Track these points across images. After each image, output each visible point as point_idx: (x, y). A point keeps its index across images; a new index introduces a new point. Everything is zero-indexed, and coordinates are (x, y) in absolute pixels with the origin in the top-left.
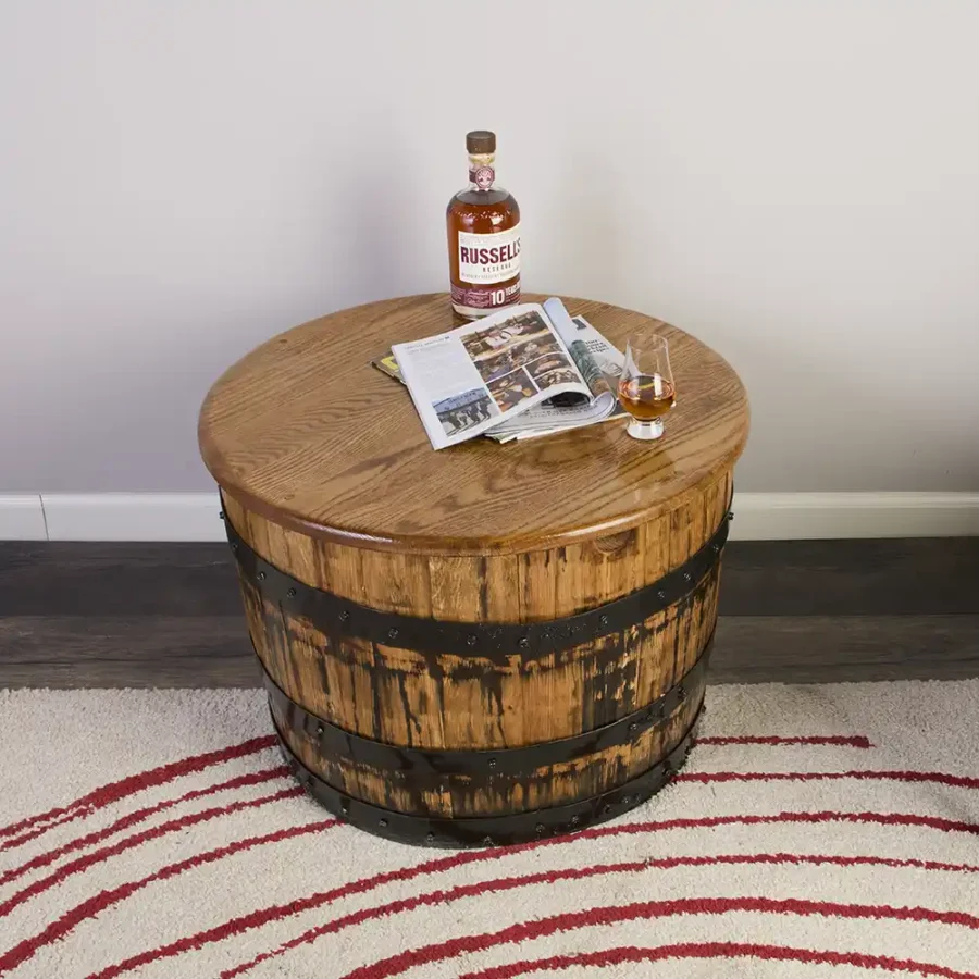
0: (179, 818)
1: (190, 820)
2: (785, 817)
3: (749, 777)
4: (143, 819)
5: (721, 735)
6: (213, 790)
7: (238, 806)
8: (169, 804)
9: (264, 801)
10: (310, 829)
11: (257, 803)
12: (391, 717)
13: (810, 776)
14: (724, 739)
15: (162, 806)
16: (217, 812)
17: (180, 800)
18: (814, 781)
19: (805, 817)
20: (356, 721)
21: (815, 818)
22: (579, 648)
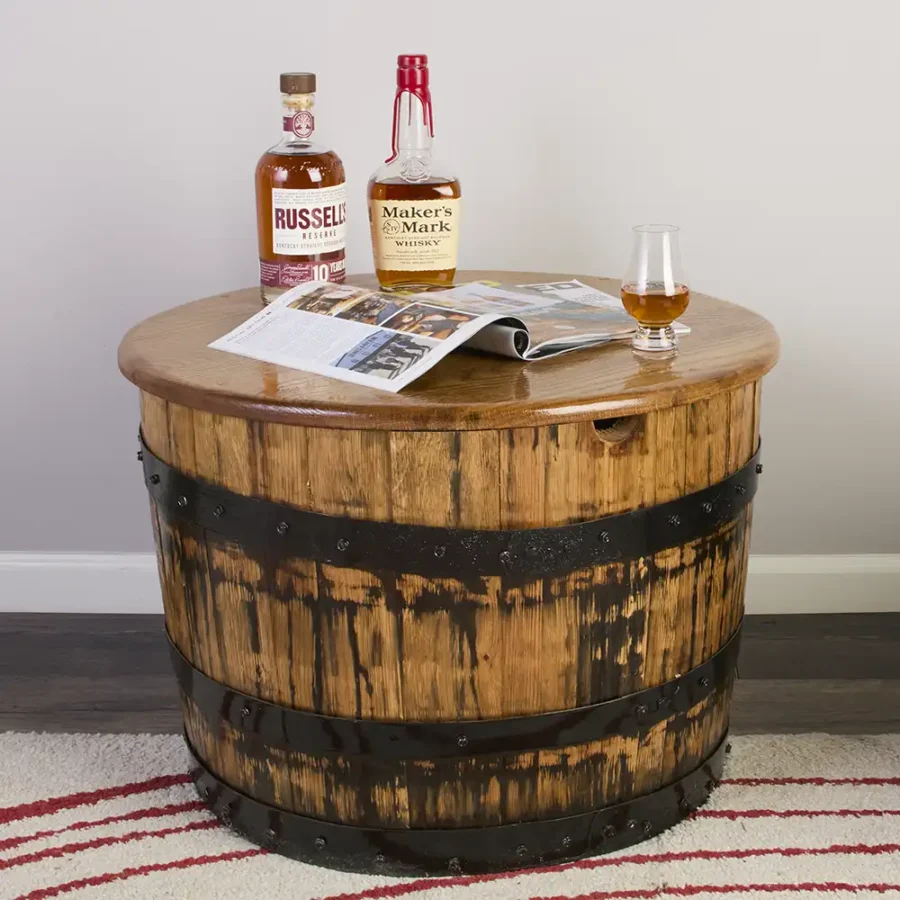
0: (61, 846)
1: (73, 848)
2: (835, 849)
3: (788, 814)
4: (16, 846)
5: (752, 776)
6: (106, 821)
7: (136, 836)
8: (51, 833)
9: (168, 831)
10: (226, 857)
11: (161, 834)
12: (336, 673)
13: (866, 813)
14: (756, 780)
15: (39, 835)
16: (110, 841)
17: (63, 830)
18: (873, 817)
19: (862, 849)
20: (293, 688)
21: (875, 850)
22: (573, 576)
